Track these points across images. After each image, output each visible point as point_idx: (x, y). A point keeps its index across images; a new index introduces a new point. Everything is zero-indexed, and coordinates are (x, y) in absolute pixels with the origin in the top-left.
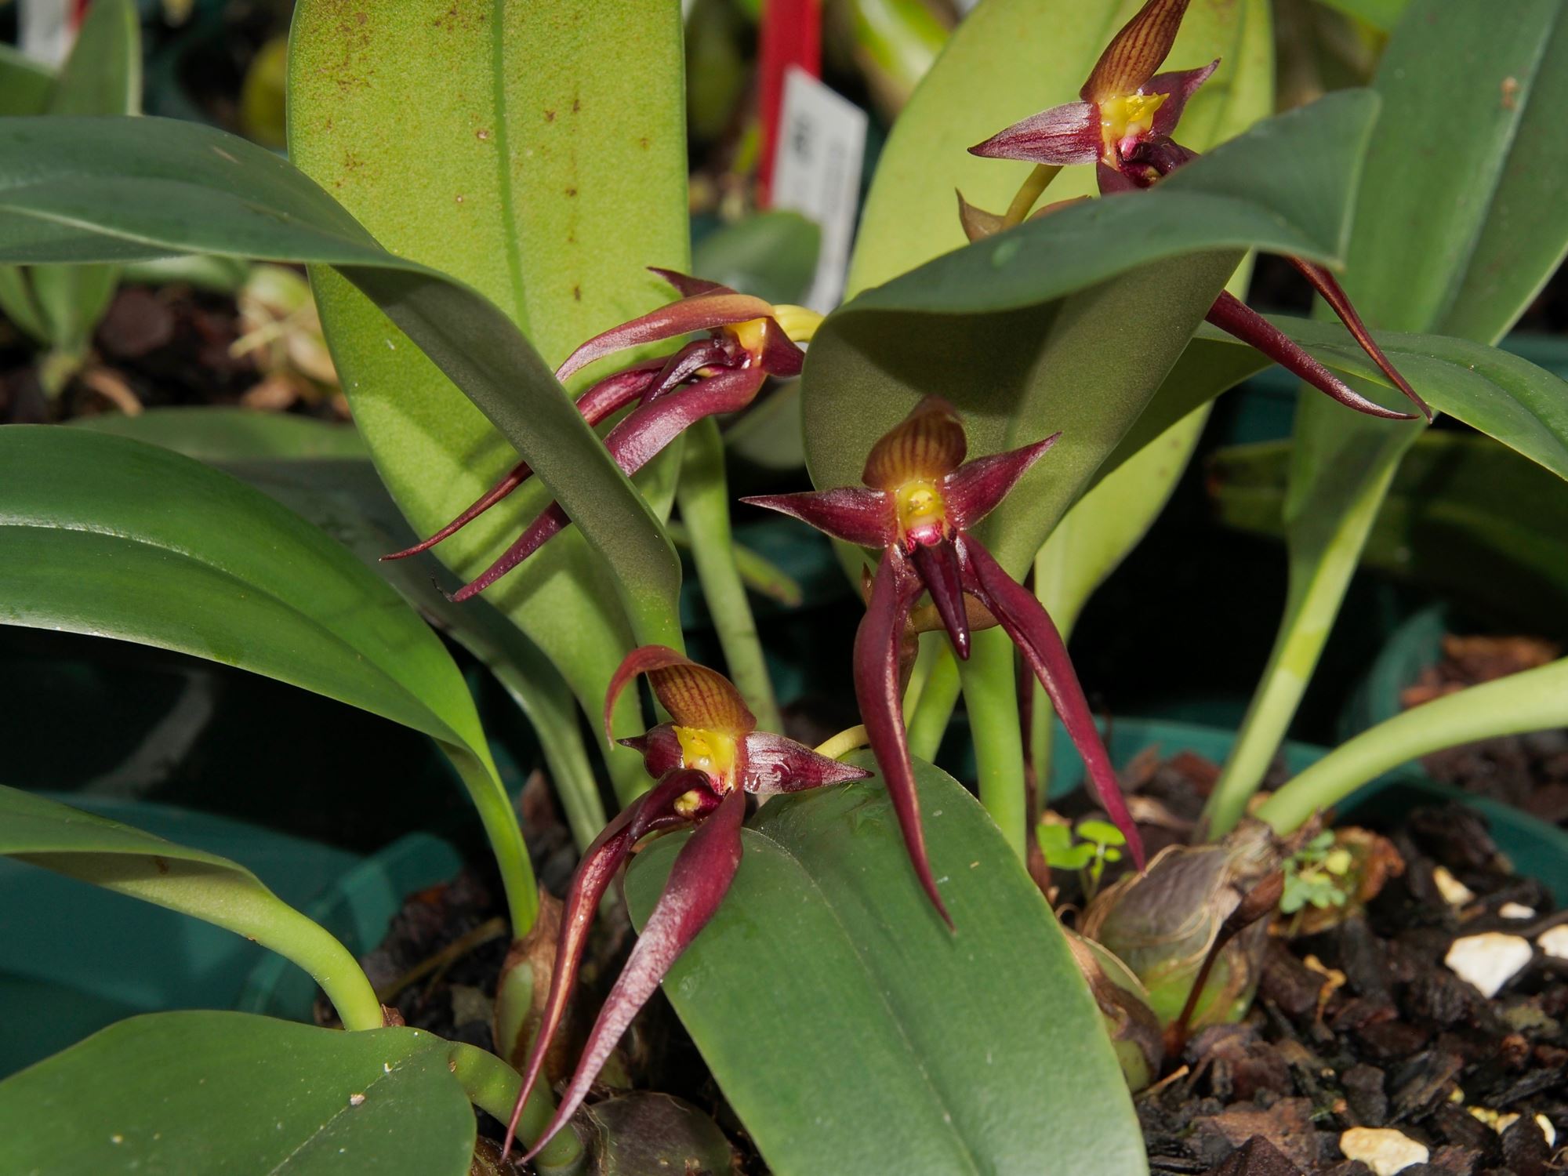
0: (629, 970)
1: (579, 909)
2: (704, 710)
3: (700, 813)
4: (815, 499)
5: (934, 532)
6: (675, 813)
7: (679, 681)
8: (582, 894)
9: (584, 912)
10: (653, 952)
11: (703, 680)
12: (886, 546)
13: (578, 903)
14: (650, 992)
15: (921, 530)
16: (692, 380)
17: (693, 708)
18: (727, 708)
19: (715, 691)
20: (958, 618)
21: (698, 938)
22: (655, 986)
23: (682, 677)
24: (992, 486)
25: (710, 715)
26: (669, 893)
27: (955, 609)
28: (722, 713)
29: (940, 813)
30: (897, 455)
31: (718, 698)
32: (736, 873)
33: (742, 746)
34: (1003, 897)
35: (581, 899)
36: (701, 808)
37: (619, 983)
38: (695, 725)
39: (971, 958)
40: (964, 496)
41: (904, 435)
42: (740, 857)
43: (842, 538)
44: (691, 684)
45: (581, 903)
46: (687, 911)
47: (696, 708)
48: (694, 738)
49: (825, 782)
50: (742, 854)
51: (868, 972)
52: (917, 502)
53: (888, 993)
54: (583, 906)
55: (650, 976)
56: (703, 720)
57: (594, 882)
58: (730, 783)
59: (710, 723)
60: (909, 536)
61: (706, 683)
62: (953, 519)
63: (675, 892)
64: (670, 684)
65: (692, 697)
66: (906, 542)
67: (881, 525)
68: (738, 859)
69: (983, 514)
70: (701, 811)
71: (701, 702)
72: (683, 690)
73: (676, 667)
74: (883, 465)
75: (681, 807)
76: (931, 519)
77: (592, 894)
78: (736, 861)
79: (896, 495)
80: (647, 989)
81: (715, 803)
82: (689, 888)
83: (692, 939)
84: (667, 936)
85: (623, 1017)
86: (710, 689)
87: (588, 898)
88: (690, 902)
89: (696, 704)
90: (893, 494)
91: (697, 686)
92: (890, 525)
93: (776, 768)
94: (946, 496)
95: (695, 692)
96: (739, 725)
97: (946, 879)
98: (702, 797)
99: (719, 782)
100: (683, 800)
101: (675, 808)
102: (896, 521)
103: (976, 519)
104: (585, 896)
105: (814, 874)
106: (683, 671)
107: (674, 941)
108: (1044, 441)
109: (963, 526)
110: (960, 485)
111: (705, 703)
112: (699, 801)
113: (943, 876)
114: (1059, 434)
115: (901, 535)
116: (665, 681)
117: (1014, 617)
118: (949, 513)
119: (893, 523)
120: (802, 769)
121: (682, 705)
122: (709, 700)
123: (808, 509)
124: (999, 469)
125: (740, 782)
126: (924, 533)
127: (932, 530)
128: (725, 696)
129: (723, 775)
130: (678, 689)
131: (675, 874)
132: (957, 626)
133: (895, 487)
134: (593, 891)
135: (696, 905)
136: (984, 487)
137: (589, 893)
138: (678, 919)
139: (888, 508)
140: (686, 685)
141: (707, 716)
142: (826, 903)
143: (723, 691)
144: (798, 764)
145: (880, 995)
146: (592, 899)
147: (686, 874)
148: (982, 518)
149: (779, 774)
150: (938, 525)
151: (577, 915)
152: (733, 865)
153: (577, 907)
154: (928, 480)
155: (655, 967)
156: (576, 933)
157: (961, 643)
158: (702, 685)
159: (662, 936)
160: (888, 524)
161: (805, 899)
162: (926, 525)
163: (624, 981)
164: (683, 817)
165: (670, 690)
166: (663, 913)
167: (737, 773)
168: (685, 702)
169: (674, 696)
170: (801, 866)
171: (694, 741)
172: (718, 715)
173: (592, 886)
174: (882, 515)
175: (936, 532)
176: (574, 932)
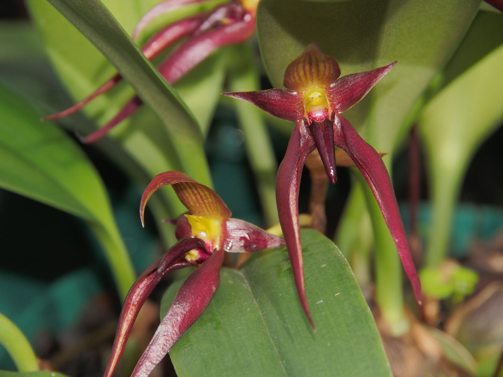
0: (152, 345)
1: (129, 311)
2: (203, 206)
3: (200, 261)
4: (261, 95)
5: (324, 115)
6: (186, 261)
7: (189, 190)
8: (132, 303)
9: (132, 313)
10: (165, 335)
11: (202, 190)
12: (298, 121)
13: (129, 308)
14: (162, 357)
15: (317, 113)
16: (218, 26)
17: (198, 205)
18: (215, 206)
19: (208, 196)
20: (331, 161)
21: (190, 329)
22: (165, 354)
23: (191, 188)
24: (357, 90)
25: (207, 209)
26: (175, 304)
27: (329, 156)
28: (213, 208)
29: (325, 265)
30: (302, 73)
31: (210, 200)
32: (214, 294)
33: (224, 226)
34: (350, 312)
35: (131, 306)
36: (199, 259)
37: (146, 352)
38: (199, 214)
39: (329, 344)
40: (340, 94)
41: (304, 62)
42: (217, 286)
43: (275, 116)
44: (196, 192)
45: (131, 308)
46: (185, 315)
47: (200, 205)
48: (197, 221)
49: (268, 246)
50: (219, 284)
51: (276, 350)
52: (313, 98)
53: (284, 362)
54: (132, 309)
55: (163, 348)
56: (203, 211)
57: (139, 297)
58: (217, 246)
59: (207, 213)
60: (310, 116)
61: (203, 192)
62: (334, 107)
63: (178, 304)
64: (185, 192)
65: (197, 199)
66: (308, 119)
67: (295, 110)
68: (215, 287)
69: (352, 105)
70: (199, 260)
71: (201, 202)
72: (192, 195)
73: (187, 183)
74: (294, 78)
75: (189, 258)
76: (322, 107)
77: (137, 304)
78: (214, 288)
79: (303, 94)
80: (160, 356)
81: (207, 256)
82: (186, 302)
83: (187, 329)
84: (173, 327)
85: (147, 370)
86: (205, 195)
87: (135, 305)
88: (187, 309)
89: (199, 203)
90: (302, 93)
91: (199, 193)
92: (300, 110)
93: (242, 238)
94: (330, 95)
95: (198, 196)
96: (222, 215)
97: (322, 301)
98: (200, 253)
99: (211, 245)
100: (189, 254)
101: (186, 258)
102: (304, 108)
103: (348, 108)
104: (133, 305)
105: (256, 297)
106: (191, 185)
107: (177, 330)
108: (388, 66)
109: (340, 111)
110: (338, 89)
111: (204, 202)
112: (198, 255)
113: (320, 300)
114: (396, 62)
115: (306, 116)
116: (181, 189)
117: (362, 162)
118: (332, 104)
119: (301, 109)
120: (257, 239)
121: (192, 203)
122: (206, 201)
123: (257, 100)
124: (361, 81)
125: (222, 245)
126: (319, 114)
127: (323, 113)
128: (214, 199)
129: (213, 242)
130: (189, 194)
131: (179, 294)
132: (330, 165)
133: (303, 89)
134: (138, 302)
135: (190, 311)
136: (352, 90)
137: (136, 303)
138: (179, 319)
139: (298, 100)
140: (193, 193)
141: (205, 209)
142: (259, 312)
143: (212, 196)
144: (254, 237)
145: (281, 362)
146: (137, 306)
147: (185, 295)
148: (351, 107)
149: (243, 241)
150: (326, 110)
151: (128, 315)
152: (212, 290)
153: (128, 310)
154: (321, 86)
155: (165, 343)
156: (127, 324)
157: (332, 174)
158: (201, 193)
159: (170, 327)
160: (299, 109)
161: (248, 310)
162: (319, 110)
163: (148, 351)
164: (190, 263)
165: (185, 195)
166: (171, 315)
167: (221, 240)
168: (194, 202)
169: (187, 198)
170: (251, 292)
171: (197, 223)
172: (211, 209)
173: (138, 299)
174: (295, 104)
175: (325, 114)
176: (126, 324)
